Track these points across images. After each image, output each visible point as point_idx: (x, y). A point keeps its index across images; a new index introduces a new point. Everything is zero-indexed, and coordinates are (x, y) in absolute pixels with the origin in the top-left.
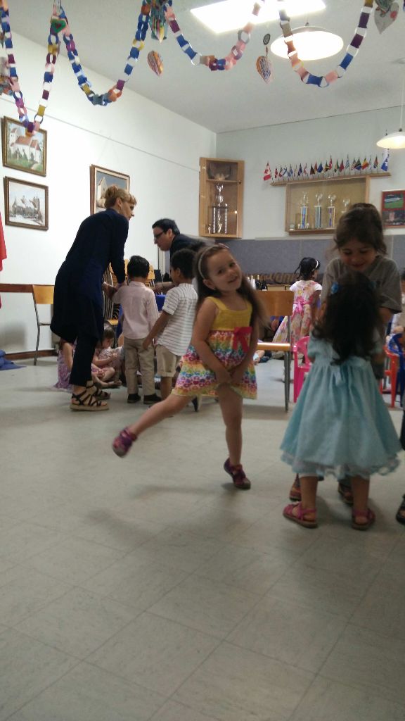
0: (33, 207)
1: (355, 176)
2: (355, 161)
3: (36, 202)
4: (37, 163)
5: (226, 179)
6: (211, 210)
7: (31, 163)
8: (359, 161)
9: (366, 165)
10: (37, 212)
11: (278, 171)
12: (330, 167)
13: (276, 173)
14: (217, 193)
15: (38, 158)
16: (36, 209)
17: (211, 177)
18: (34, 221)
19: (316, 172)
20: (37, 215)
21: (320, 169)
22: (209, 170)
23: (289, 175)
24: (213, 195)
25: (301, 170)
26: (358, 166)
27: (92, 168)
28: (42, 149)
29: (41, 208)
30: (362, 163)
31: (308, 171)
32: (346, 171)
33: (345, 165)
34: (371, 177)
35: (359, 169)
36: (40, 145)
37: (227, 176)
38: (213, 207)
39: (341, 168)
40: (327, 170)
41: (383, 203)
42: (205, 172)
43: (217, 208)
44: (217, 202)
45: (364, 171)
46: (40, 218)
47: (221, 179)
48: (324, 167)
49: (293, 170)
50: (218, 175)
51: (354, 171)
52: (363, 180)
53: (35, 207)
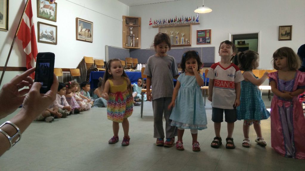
0: (50, 34)
1: (186, 24)
2: (185, 18)
3: (52, 33)
4: (52, 16)
5: (134, 25)
6: (127, 37)
7: (50, 16)
8: (187, 18)
9: (190, 20)
10: (52, 37)
11: (155, 22)
12: (176, 20)
13: (154, 22)
14: (130, 30)
15: (53, 14)
16: (52, 35)
17: (127, 24)
18: (51, 40)
19: (170, 22)
20: (52, 38)
21: (172, 21)
22: (126, 21)
23: (160, 23)
24: (128, 31)
25: (164, 21)
26: (187, 20)
27: (77, 19)
28: (55, 10)
29: (54, 35)
30: (188, 19)
31: (167, 22)
32: (182, 22)
33: (182, 19)
34: (192, 24)
35: (187, 21)
36: (54, 9)
37: (134, 23)
38: (128, 36)
39: (180, 21)
40: (175, 21)
41: (197, 35)
42: (125, 22)
43: (130, 36)
44: (130, 34)
45: (189, 22)
46: (53, 39)
47: (131, 24)
48: (173, 20)
49: (161, 21)
50: (130, 23)
51: (185, 22)
52: (189, 26)
53: (51, 35)
